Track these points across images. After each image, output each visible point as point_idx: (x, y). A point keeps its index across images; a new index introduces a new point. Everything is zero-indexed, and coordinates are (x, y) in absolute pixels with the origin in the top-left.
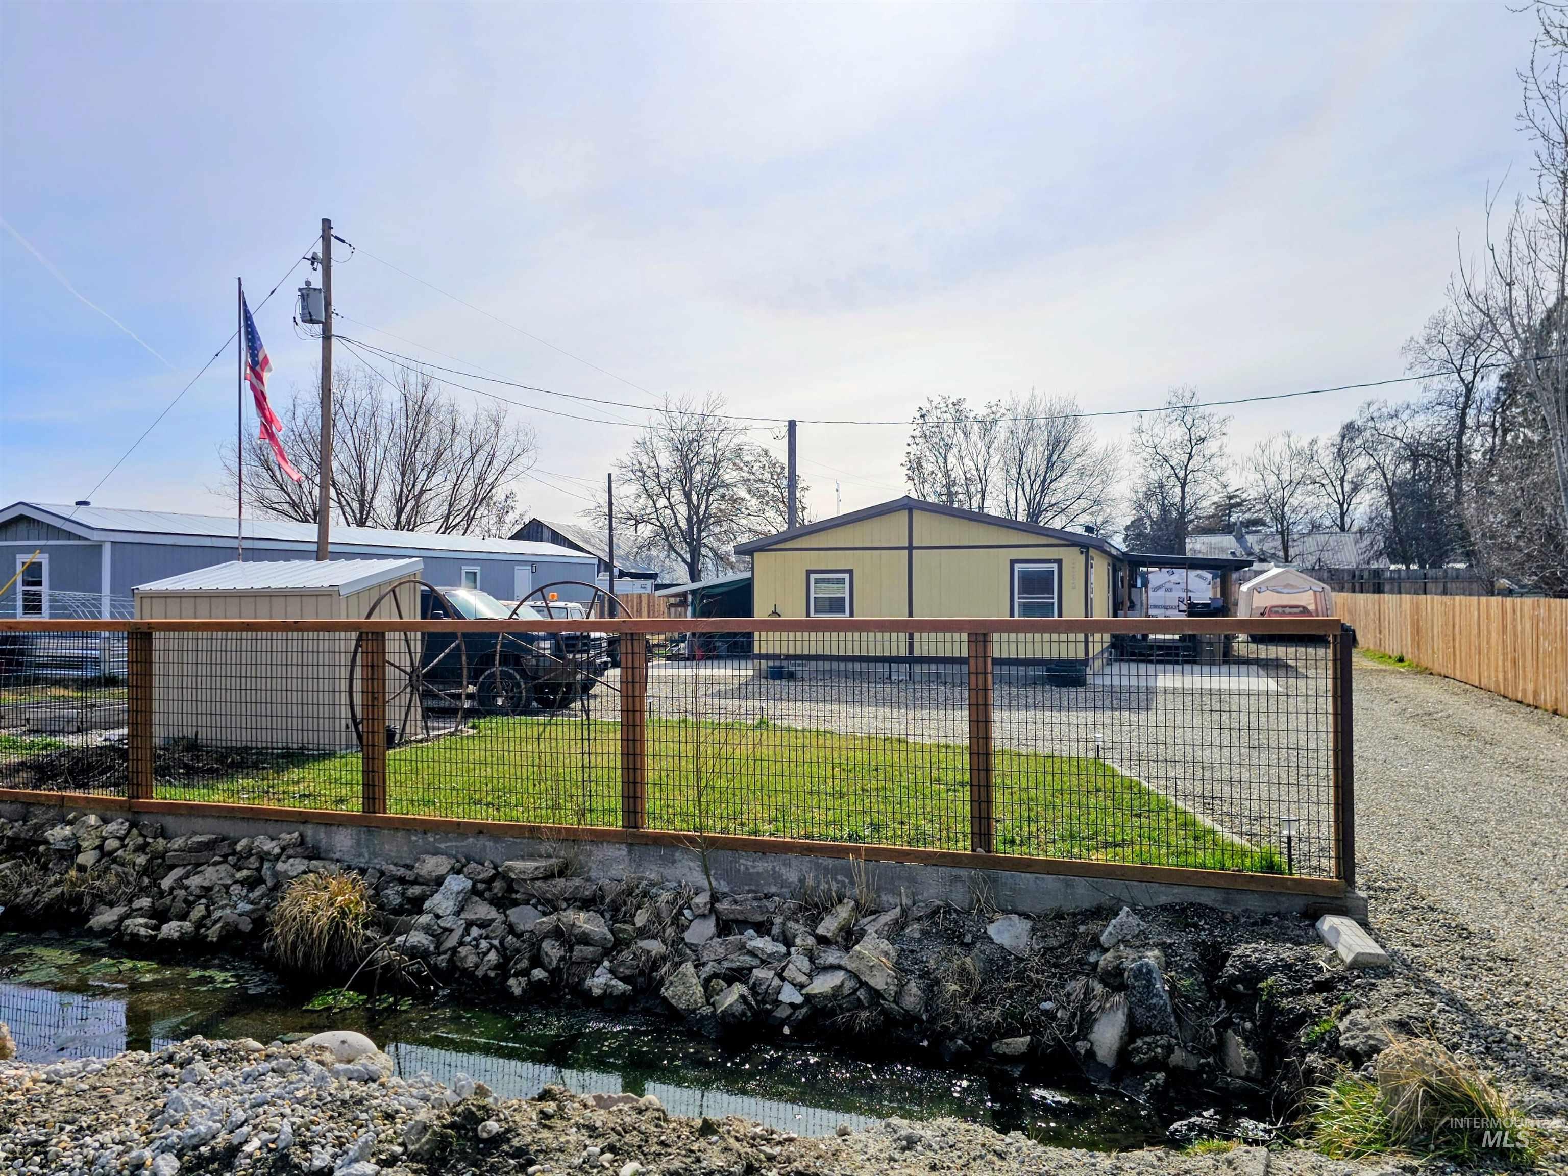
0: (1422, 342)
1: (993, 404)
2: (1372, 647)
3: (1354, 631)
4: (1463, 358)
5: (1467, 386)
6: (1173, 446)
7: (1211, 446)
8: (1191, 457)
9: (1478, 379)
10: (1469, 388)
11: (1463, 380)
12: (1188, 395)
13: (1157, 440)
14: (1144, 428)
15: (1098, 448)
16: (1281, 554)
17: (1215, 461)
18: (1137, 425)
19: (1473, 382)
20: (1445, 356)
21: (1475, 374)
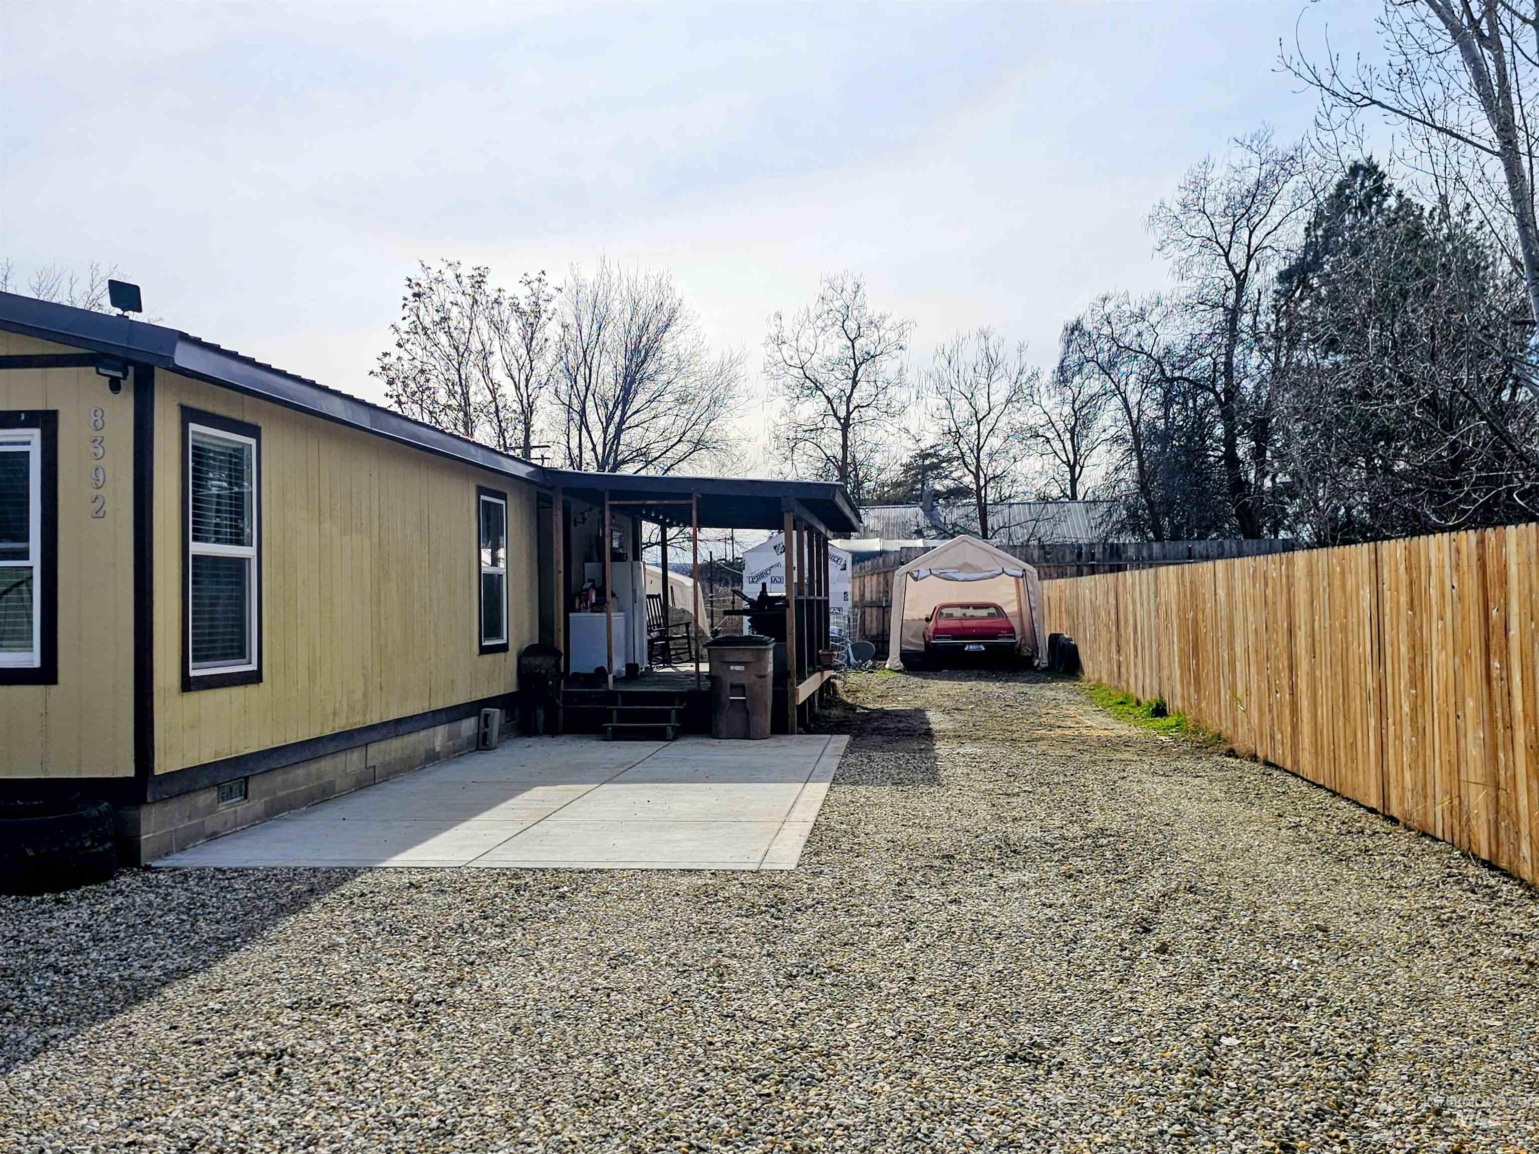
0: (1177, 209)
1: (533, 276)
2: (1105, 679)
3: (1075, 648)
4: (1232, 233)
5: (1237, 276)
6: (833, 365)
7: (887, 367)
8: (855, 384)
9: (1253, 265)
10: (1241, 280)
11: (1231, 267)
12: (850, 287)
13: (805, 357)
14: (787, 334)
15: (711, 359)
16: (976, 526)
17: (891, 391)
18: (774, 331)
19: (1246, 270)
20: (1208, 232)
21: (1249, 258)
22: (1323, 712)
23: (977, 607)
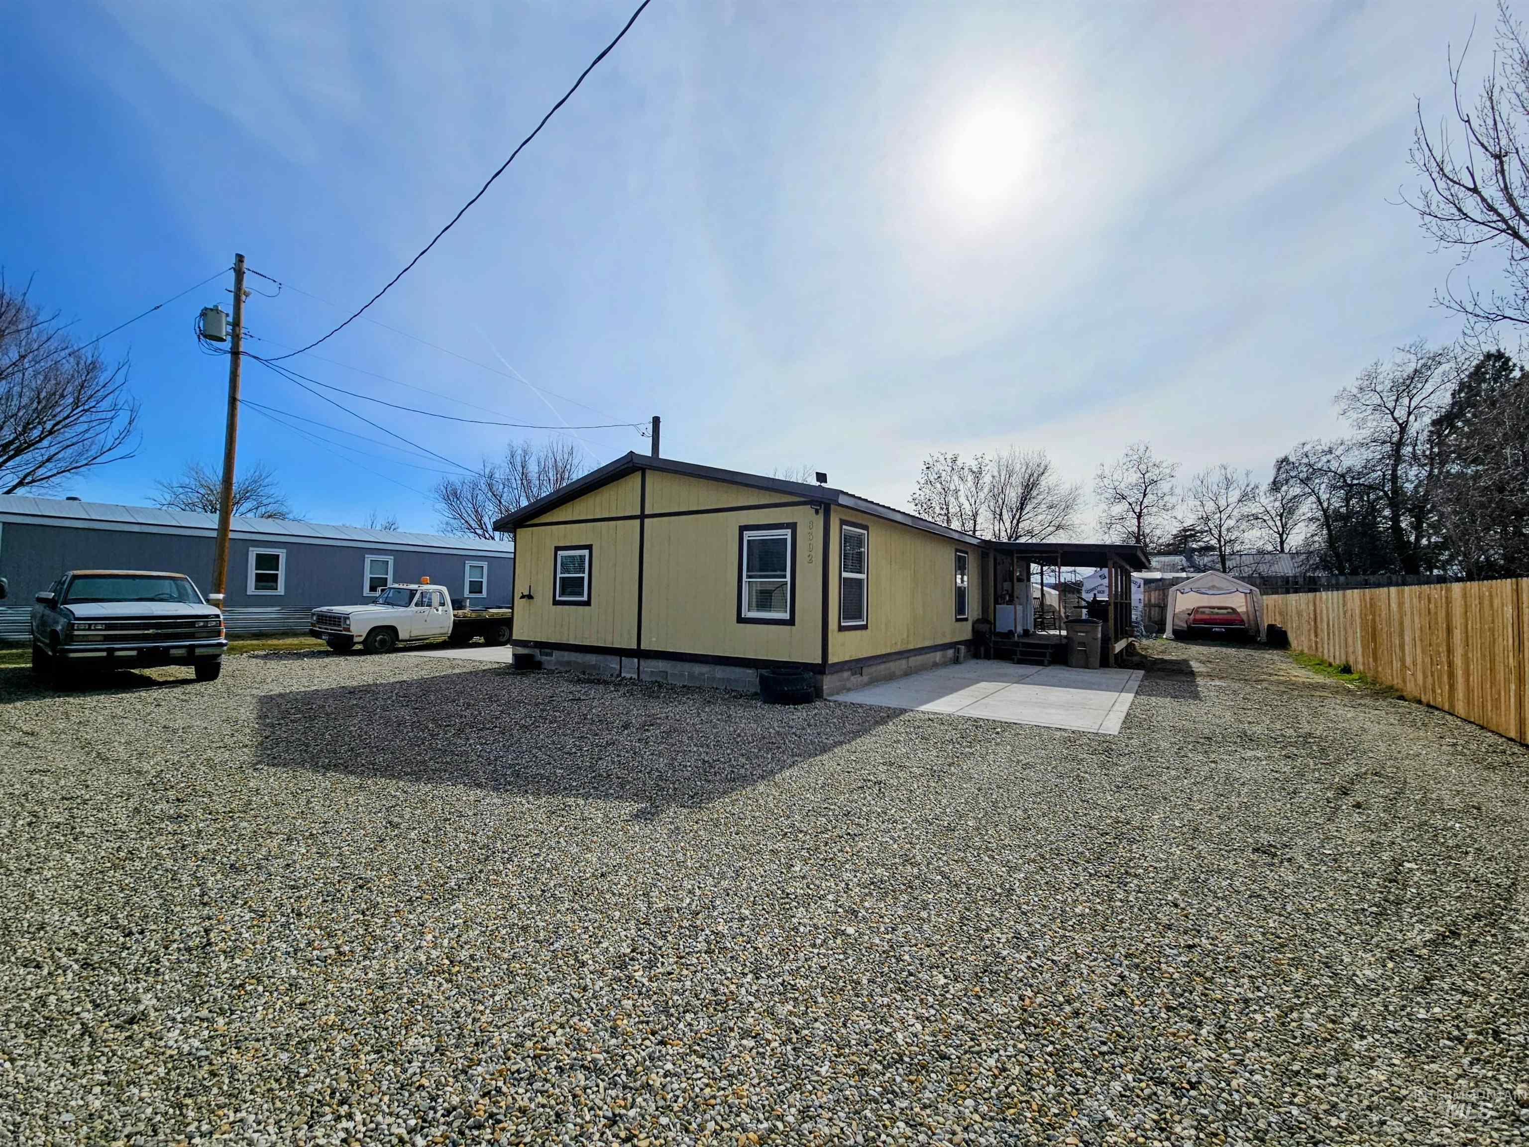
0: (1355, 391)
1: (979, 456)
2: (1306, 651)
3: (1285, 633)
4: (1397, 400)
5: (1400, 425)
6: (1131, 487)
7: (1165, 486)
8: (1145, 495)
9: (1412, 418)
10: (1403, 428)
11: (1395, 420)
12: (1142, 448)
13: (1117, 483)
14: (1107, 473)
15: (1064, 489)
16: (1219, 566)
17: (1166, 498)
18: (1099, 473)
19: (1407, 421)
20: (1379, 401)
21: (1409, 414)
22: (1474, 679)
23: (1219, 608)
